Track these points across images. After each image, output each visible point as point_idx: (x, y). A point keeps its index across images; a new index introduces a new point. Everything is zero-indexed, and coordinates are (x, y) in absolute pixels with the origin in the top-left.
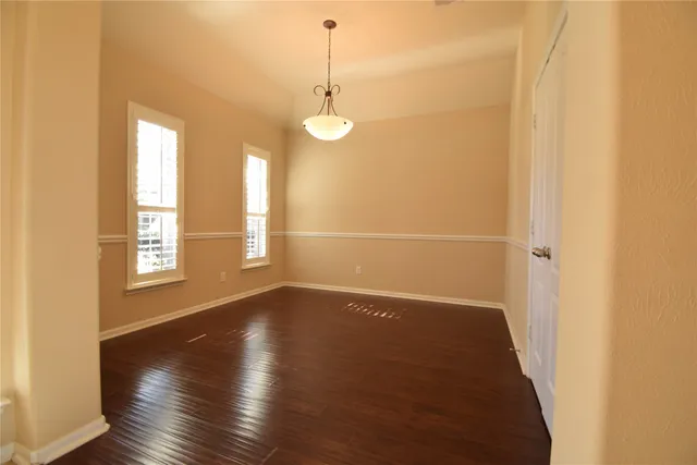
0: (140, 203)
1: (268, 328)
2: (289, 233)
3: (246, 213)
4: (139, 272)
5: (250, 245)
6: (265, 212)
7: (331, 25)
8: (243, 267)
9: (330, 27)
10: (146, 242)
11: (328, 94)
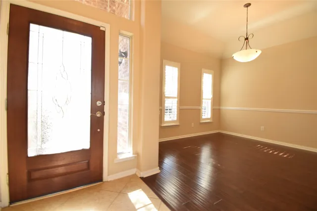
0: (166, 96)
1: (211, 149)
2: (221, 108)
3: (202, 99)
4: (165, 120)
5: (204, 112)
6: (210, 98)
7: (248, 5)
8: (201, 122)
9: (247, 7)
10: (167, 110)
11: (247, 39)
